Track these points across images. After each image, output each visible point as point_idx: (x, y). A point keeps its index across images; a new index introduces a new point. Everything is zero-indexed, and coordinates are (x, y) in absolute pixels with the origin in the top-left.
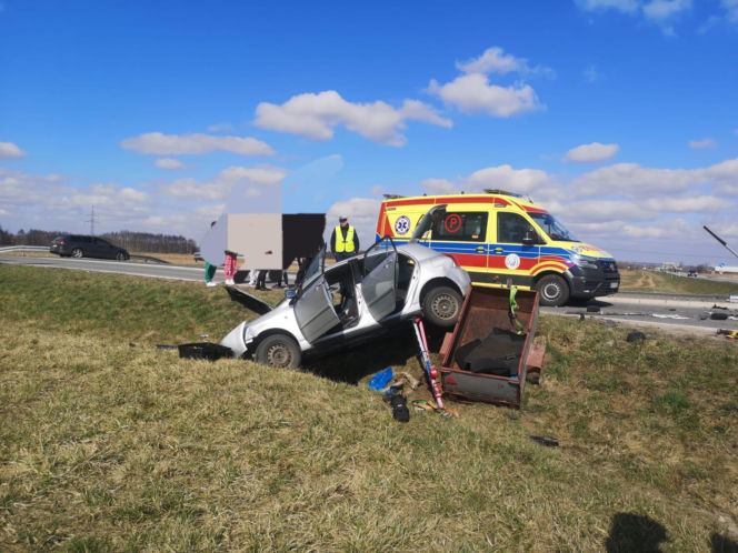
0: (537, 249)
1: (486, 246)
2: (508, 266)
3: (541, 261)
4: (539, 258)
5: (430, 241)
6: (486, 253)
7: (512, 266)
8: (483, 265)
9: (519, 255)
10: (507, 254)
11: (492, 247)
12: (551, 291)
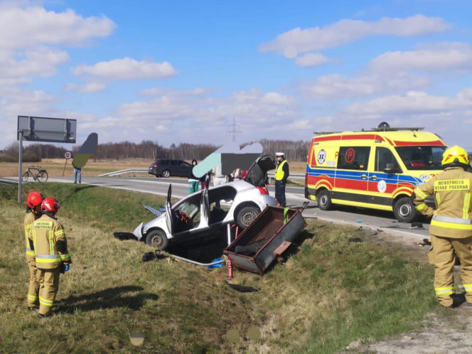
0: (396, 177)
1: (367, 174)
2: (380, 190)
3: (399, 186)
4: (397, 184)
5: (336, 170)
6: (367, 179)
7: (382, 189)
8: (365, 189)
9: (386, 181)
10: (379, 180)
11: (371, 174)
12: (405, 210)
